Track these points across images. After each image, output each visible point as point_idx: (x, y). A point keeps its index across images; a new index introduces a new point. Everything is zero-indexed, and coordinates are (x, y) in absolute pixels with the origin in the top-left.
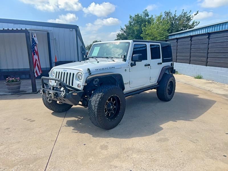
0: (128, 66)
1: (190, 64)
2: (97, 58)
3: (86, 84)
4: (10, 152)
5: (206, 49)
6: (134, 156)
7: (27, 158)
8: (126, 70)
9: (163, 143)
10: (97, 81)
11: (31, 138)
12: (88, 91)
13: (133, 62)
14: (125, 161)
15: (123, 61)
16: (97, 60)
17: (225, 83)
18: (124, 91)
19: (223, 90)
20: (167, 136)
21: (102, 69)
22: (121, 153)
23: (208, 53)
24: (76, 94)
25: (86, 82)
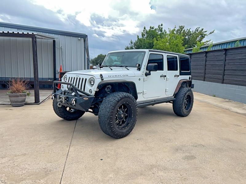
0: (142, 75)
1: (204, 81)
2: (111, 67)
3: (98, 90)
4: (15, 165)
5: (222, 65)
6: (161, 174)
7: (36, 172)
8: (140, 79)
9: (191, 161)
10: (109, 88)
11: (38, 150)
12: (100, 98)
13: (148, 71)
14: (151, 179)
15: (137, 70)
16: (111, 68)
17: (243, 103)
18: (137, 100)
19: (242, 109)
20: (193, 154)
21: (115, 76)
22: (145, 170)
23: (224, 70)
24: (87, 99)
25: (98, 87)
